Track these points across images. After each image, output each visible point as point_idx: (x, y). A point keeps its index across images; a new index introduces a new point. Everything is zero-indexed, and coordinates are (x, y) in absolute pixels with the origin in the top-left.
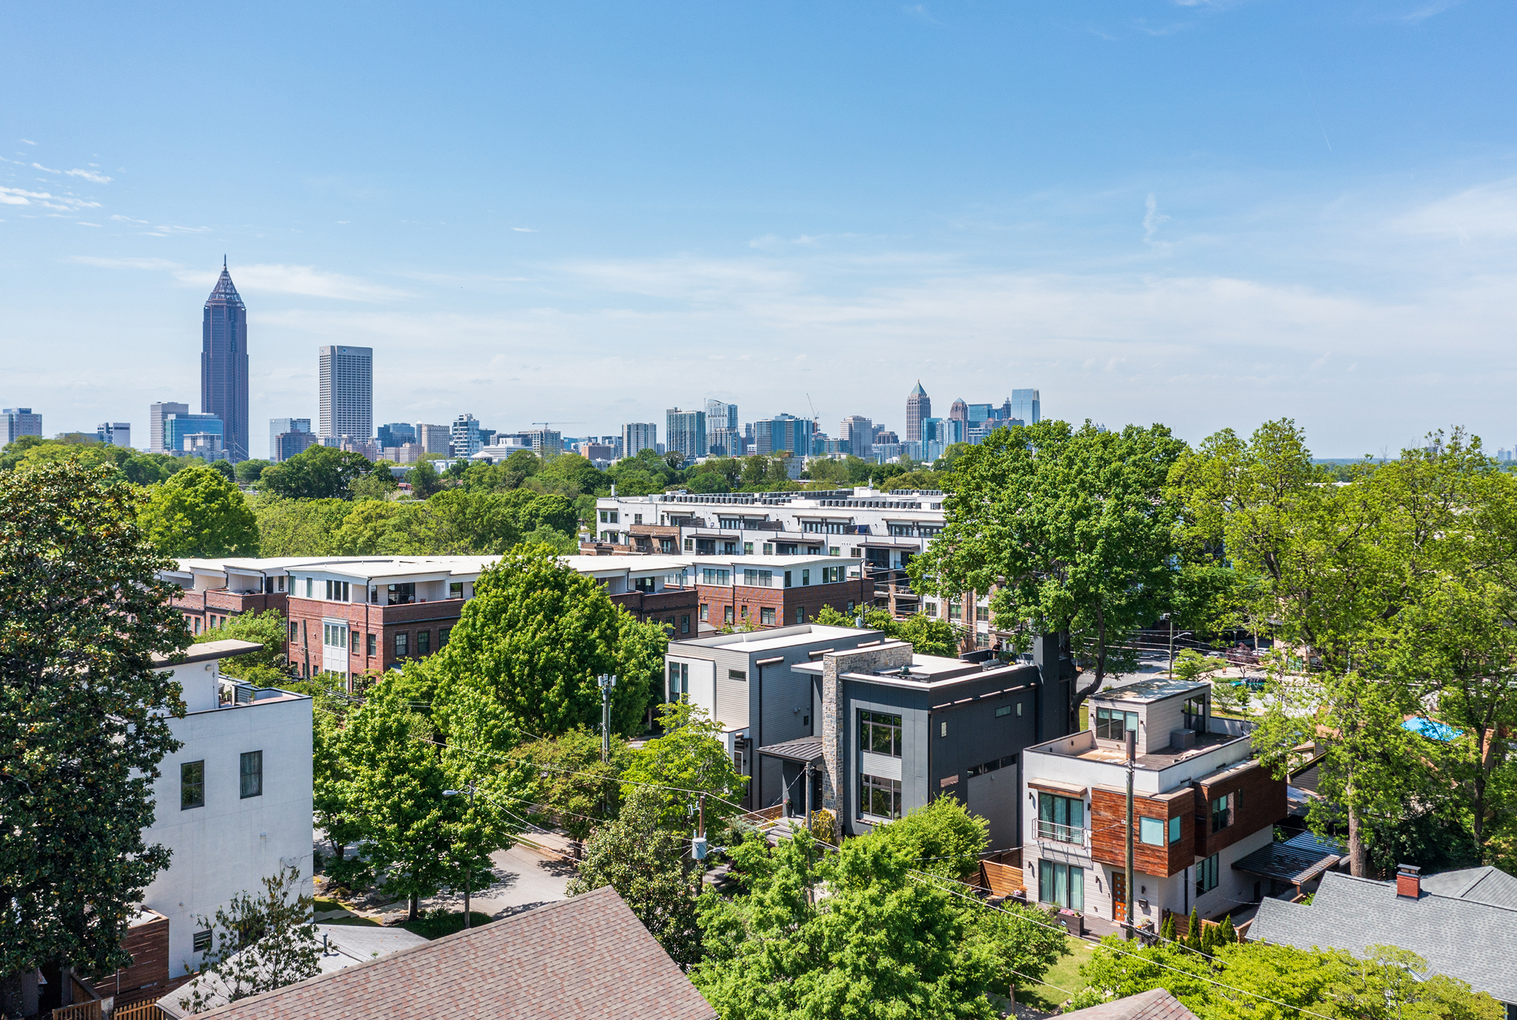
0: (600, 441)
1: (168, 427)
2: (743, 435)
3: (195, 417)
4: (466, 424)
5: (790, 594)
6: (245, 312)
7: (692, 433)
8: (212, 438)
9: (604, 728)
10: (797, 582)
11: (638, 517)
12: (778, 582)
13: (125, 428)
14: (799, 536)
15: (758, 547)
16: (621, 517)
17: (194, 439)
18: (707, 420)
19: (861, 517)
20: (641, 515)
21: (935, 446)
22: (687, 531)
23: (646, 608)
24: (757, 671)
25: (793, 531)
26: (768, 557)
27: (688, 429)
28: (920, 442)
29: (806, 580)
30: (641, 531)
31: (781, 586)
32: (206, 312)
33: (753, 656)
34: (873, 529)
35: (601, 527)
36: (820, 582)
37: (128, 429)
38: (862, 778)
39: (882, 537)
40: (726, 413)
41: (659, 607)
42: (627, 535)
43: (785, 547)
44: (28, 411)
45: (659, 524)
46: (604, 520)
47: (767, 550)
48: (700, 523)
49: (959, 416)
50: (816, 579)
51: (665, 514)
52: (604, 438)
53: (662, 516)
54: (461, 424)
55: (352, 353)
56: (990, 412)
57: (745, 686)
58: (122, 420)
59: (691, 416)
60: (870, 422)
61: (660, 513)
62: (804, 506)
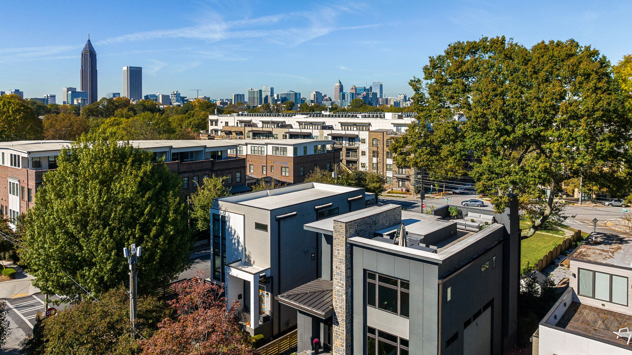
0: (224, 101)
1: (69, 96)
2: (276, 98)
3: (78, 92)
4: (176, 94)
5: (297, 160)
6: (96, 54)
7: (257, 98)
8: (84, 100)
9: (131, 295)
10: (301, 153)
11: (227, 123)
12: (290, 152)
13: (53, 97)
14: (299, 131)
15: (280, 136)
16: (219, 123)
17: (78, 100)
18: (263, 93)
19: (329, 121)
20: (228, 122)
21: (345, 102)
22: (248, 129)
23: (216, 168)
24: (276, 224)
25: (296, 129)
26: (285, 140)
27: (256, 96)
28: (339, 101)
29: (305, 152)
30: (227, 129)
31: (292, 155)
32: (82, 54)
33: (274, 212)
34: (334, 127)
35: (211, 128)
36: (313, 153)
37: (55, 97)
38: (368, 330)
39: (338, 130)
40: (270, 90)
41: (223, 168)
42: (222, 131)
43: (293, 136)
44: (18, 90)
45: (236, 125)
46: (212, 125)
47: (285, 137)
48: (255, 125)
49: (354, 91)
50: (311, 152)
51: (239, 122)
52: (226, 100)
53: (237, 123)
54: (174, 95)
55: (134, 69)
56: (365, 89)
57: (267, 235)
58: (53, 94)
59: (257, 91)
60: (321, 94)
61: (236, 121)
62: (301, 118)
